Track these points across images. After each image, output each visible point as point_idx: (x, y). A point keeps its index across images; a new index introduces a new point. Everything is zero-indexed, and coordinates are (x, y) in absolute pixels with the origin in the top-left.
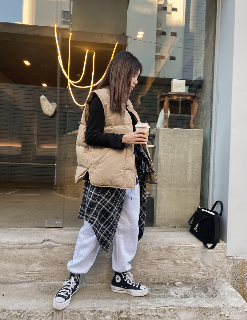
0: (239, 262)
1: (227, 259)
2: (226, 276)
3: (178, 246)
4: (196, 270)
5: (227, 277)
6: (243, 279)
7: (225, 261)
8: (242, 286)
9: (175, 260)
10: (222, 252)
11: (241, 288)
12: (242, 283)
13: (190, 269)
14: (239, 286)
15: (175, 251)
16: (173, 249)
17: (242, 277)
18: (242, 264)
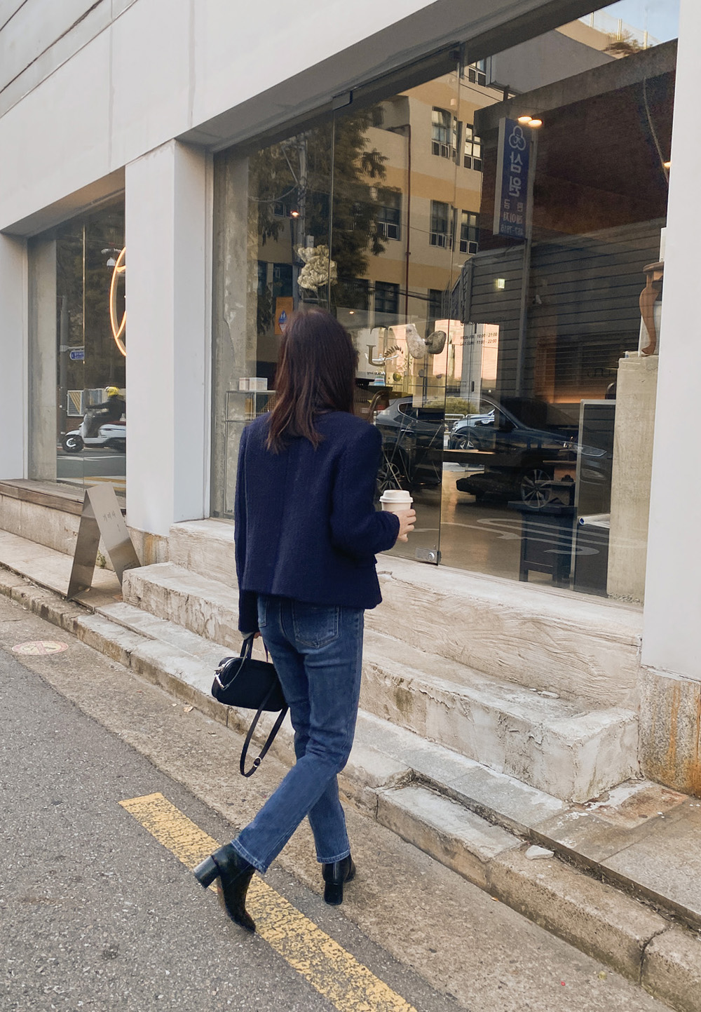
0: (667, 684)
1: (643, 670)
2: (639, 707)
3: (554, 619)
4: (584, 677)
5: (642, 711)
6: (675, 727)
7: (640, 675)
8: (672, 742)
9: (548, 648)
10: (631, 653)
11: (669, 745)
12: (674, 735)
13: (574, 674)
14: (667, 739)
15: (548, 628)
16: (545, 625)
17: (672, 721)
18: (674, 691)
